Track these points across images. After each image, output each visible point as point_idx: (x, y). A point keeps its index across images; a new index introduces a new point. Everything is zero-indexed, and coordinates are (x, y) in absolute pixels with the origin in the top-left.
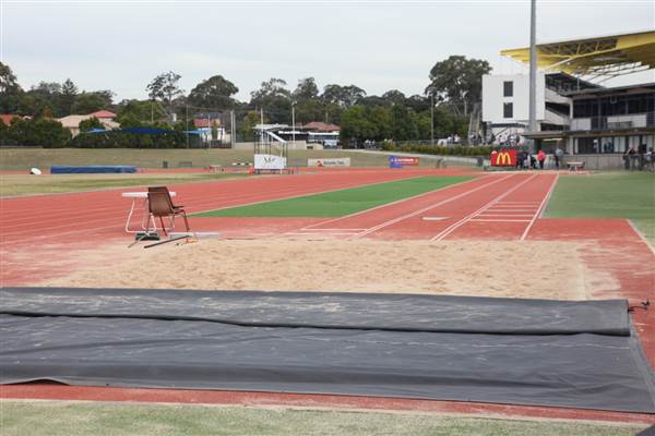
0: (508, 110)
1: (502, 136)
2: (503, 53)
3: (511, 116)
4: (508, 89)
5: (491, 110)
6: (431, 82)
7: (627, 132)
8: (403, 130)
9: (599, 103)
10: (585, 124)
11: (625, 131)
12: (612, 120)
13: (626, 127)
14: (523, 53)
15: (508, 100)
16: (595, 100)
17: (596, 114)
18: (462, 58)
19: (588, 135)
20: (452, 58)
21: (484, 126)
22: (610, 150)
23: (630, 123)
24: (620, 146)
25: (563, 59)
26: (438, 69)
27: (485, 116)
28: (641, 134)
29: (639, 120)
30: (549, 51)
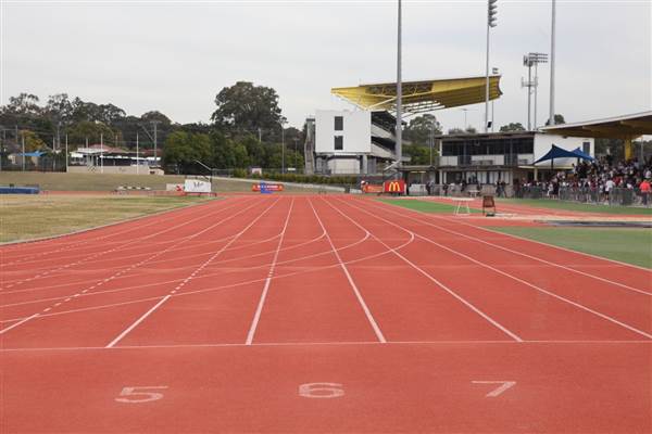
0: (339, 143)
1: (342, 168)
2: (338, 90)
3: (341, 148)
4: (339, 123)
5: (324, 144)
6: (218, 108)
7: (489, 169)
8: (221, 157)
9: (465, 144)
10: (453, 161)
11: (487, 167)
12: (474, 158)
13: (488, 164)
14: (352, 92)
15: (339, 133)
16: (462, 142)
17: (462, 153)
18: (250, 84)
19: (457, 169)
20: (238, 84)
21: (316, 156)
22: (474, 181)
23: (491, 162)
24: (482, 178)
25: (387, 98)
26: (225, 95)
27: (319, 149)
28: (500, 170)
29: (499, 160)
30: (375, 91)
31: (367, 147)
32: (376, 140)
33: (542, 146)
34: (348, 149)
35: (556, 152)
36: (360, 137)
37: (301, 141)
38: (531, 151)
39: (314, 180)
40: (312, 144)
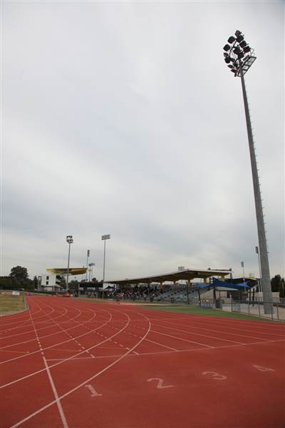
0: (47, 283)
1: (50, 289)
2: (48, 270)
4: (48, 278)
5: (43, 283)
6: (11, 272)
7: (92, 291)
10: (82, 289)
12: (88, 288)
14: (51, 270)
15: (47, 280)
17: (84, 287)
18: (20, 267)
21: (43, 286)
23: (92, 289)
25: (60, 273)
26: (14, 269)
27: (42, 284)
28: (94, 291)
29: (94, 289)
30: (57, 270)
31: (54, 284)
32: (57, 283)
33: (105, 286)
34: (49, 284)
35: (109, 287)
36: (53, 282)
37: (36, 282)
38: (102, 286)
39: (40, 292)
40: (40, 283)
